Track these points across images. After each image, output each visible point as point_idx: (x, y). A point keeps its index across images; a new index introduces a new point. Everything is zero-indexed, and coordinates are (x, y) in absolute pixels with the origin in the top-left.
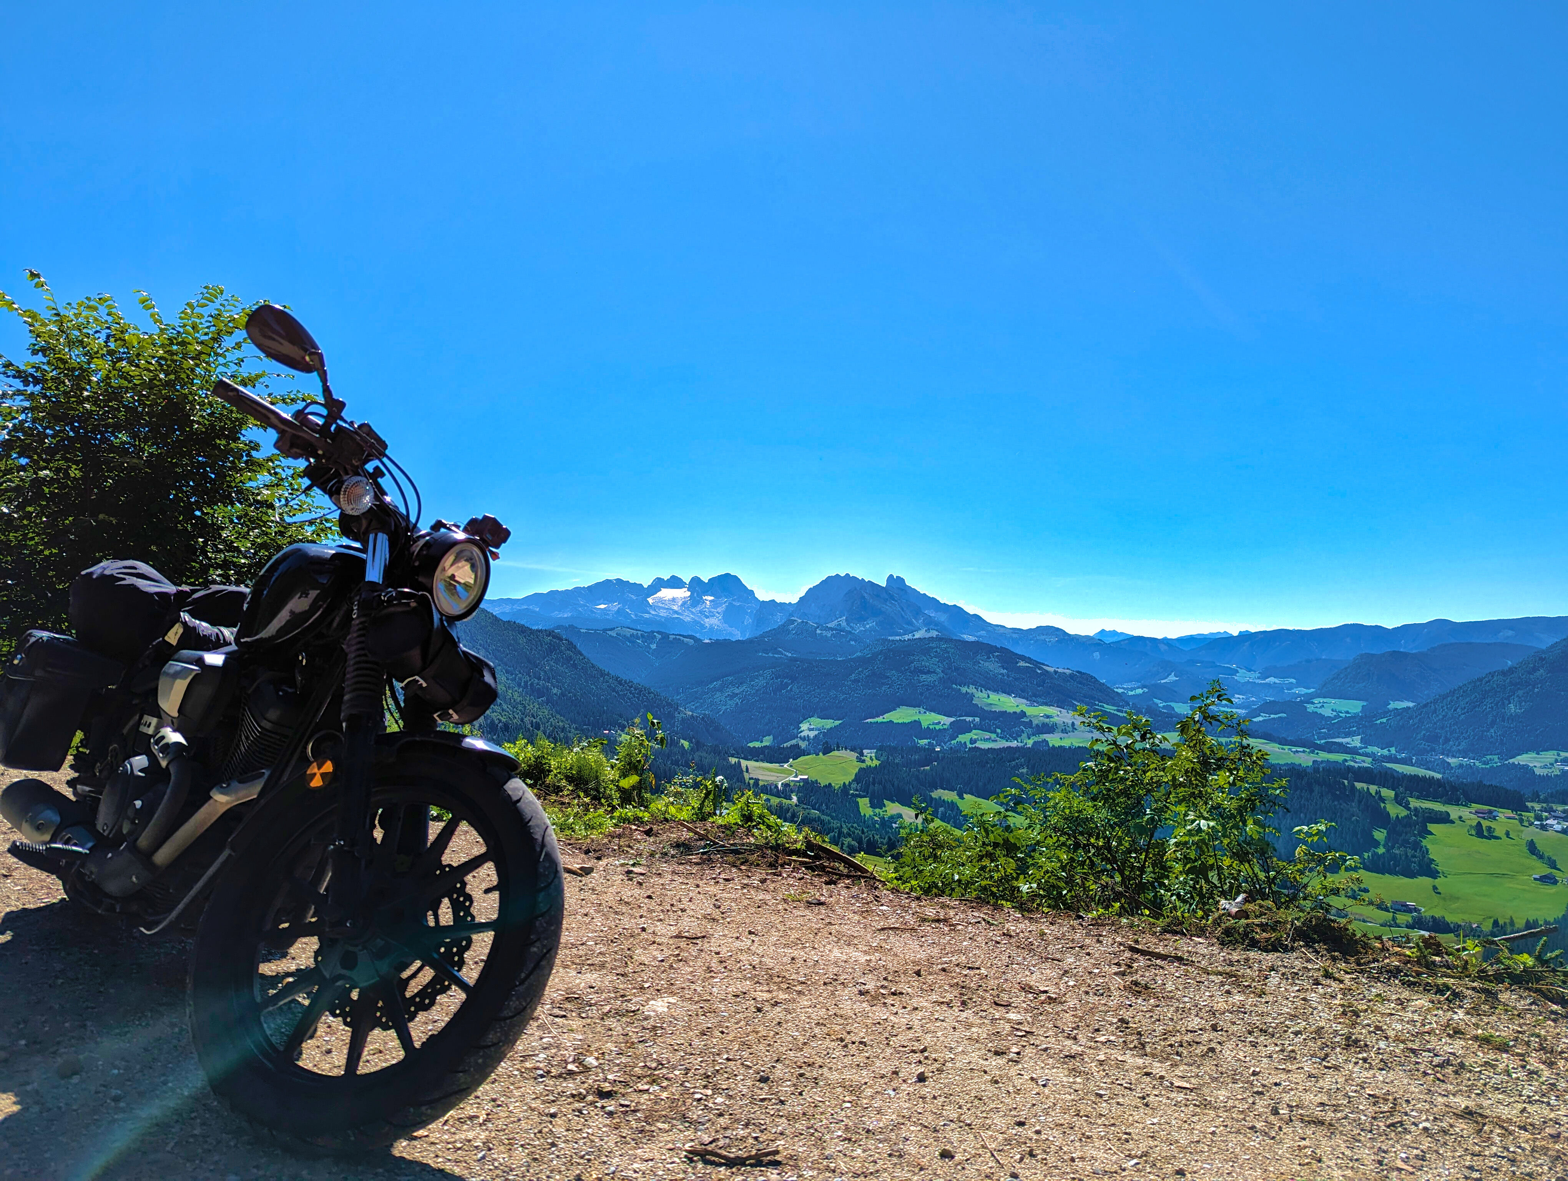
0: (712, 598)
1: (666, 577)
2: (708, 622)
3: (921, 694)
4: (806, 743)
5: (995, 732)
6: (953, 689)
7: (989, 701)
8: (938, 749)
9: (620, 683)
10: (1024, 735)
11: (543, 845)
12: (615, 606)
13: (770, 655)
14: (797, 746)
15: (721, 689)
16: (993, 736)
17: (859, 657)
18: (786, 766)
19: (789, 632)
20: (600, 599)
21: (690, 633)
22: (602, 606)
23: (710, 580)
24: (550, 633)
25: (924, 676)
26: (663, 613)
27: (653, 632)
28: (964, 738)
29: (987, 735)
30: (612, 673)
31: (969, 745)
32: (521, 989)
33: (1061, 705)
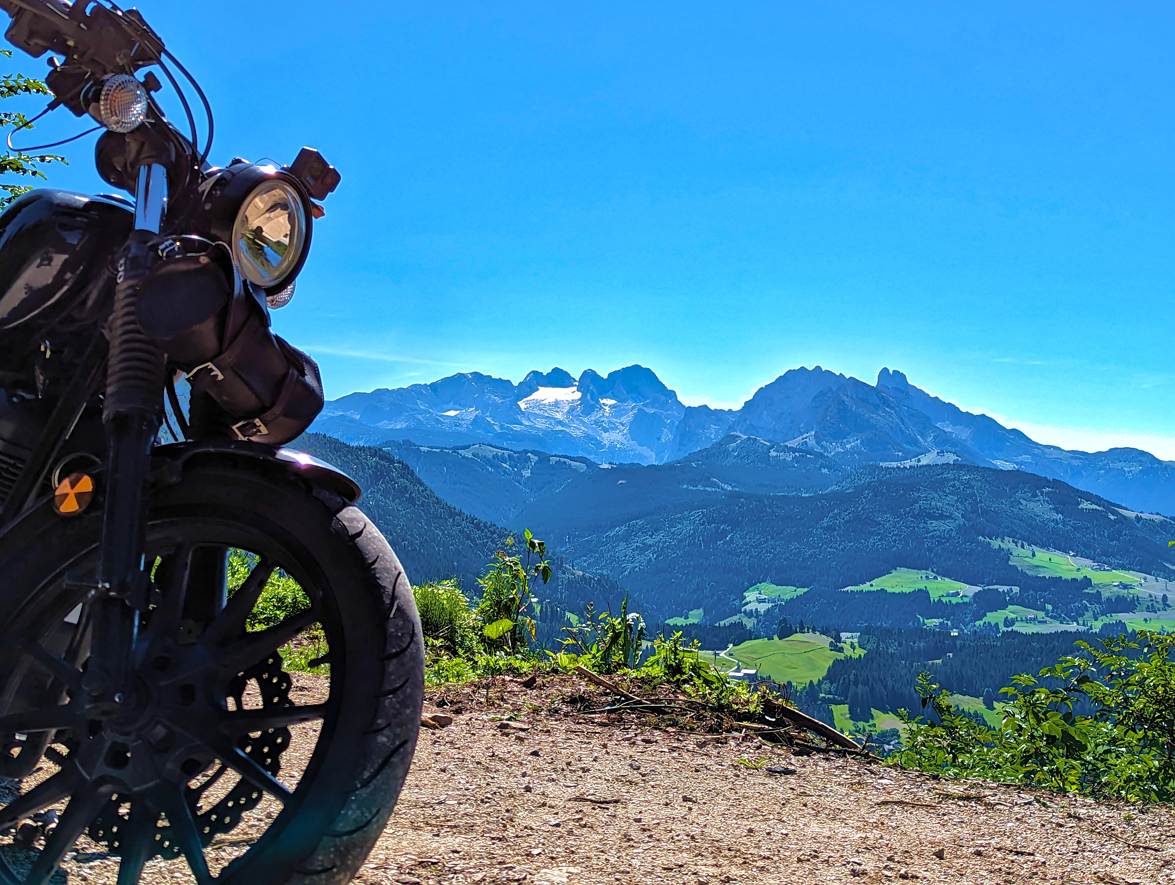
0: (612, 402)
1: (546, 370)
2: (607, 438)
3: (930, 549)
4: (754, 620)
5: (1043, 609)
6: (979, 543)
7: (1034, 562)
8: (954, 633)
9: (477, 526)
10: (1089, 614)
11: (394, 598)
12: (471, 413)
13: (700, 488)
14: (740, 625)
15: (626, 538)
16: (1041, 615)
17: (833, 492)
18: (722, 654)
19: (727, 454)
20: (447, 403)
21: (581, 454)
22: (452, 413)
23: (610, 375)
24: (375, 452)
25: (935, 523)
26: (541, 424)
27: (527, 452)
28: (995, 617)
29: (1031, 613)
30: (466, 512)
31: (1003, 628)
32: (364, 793)
33: (1145, 568)
